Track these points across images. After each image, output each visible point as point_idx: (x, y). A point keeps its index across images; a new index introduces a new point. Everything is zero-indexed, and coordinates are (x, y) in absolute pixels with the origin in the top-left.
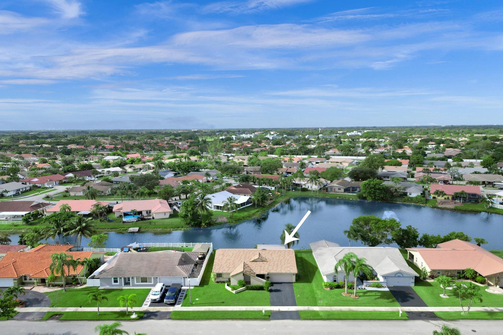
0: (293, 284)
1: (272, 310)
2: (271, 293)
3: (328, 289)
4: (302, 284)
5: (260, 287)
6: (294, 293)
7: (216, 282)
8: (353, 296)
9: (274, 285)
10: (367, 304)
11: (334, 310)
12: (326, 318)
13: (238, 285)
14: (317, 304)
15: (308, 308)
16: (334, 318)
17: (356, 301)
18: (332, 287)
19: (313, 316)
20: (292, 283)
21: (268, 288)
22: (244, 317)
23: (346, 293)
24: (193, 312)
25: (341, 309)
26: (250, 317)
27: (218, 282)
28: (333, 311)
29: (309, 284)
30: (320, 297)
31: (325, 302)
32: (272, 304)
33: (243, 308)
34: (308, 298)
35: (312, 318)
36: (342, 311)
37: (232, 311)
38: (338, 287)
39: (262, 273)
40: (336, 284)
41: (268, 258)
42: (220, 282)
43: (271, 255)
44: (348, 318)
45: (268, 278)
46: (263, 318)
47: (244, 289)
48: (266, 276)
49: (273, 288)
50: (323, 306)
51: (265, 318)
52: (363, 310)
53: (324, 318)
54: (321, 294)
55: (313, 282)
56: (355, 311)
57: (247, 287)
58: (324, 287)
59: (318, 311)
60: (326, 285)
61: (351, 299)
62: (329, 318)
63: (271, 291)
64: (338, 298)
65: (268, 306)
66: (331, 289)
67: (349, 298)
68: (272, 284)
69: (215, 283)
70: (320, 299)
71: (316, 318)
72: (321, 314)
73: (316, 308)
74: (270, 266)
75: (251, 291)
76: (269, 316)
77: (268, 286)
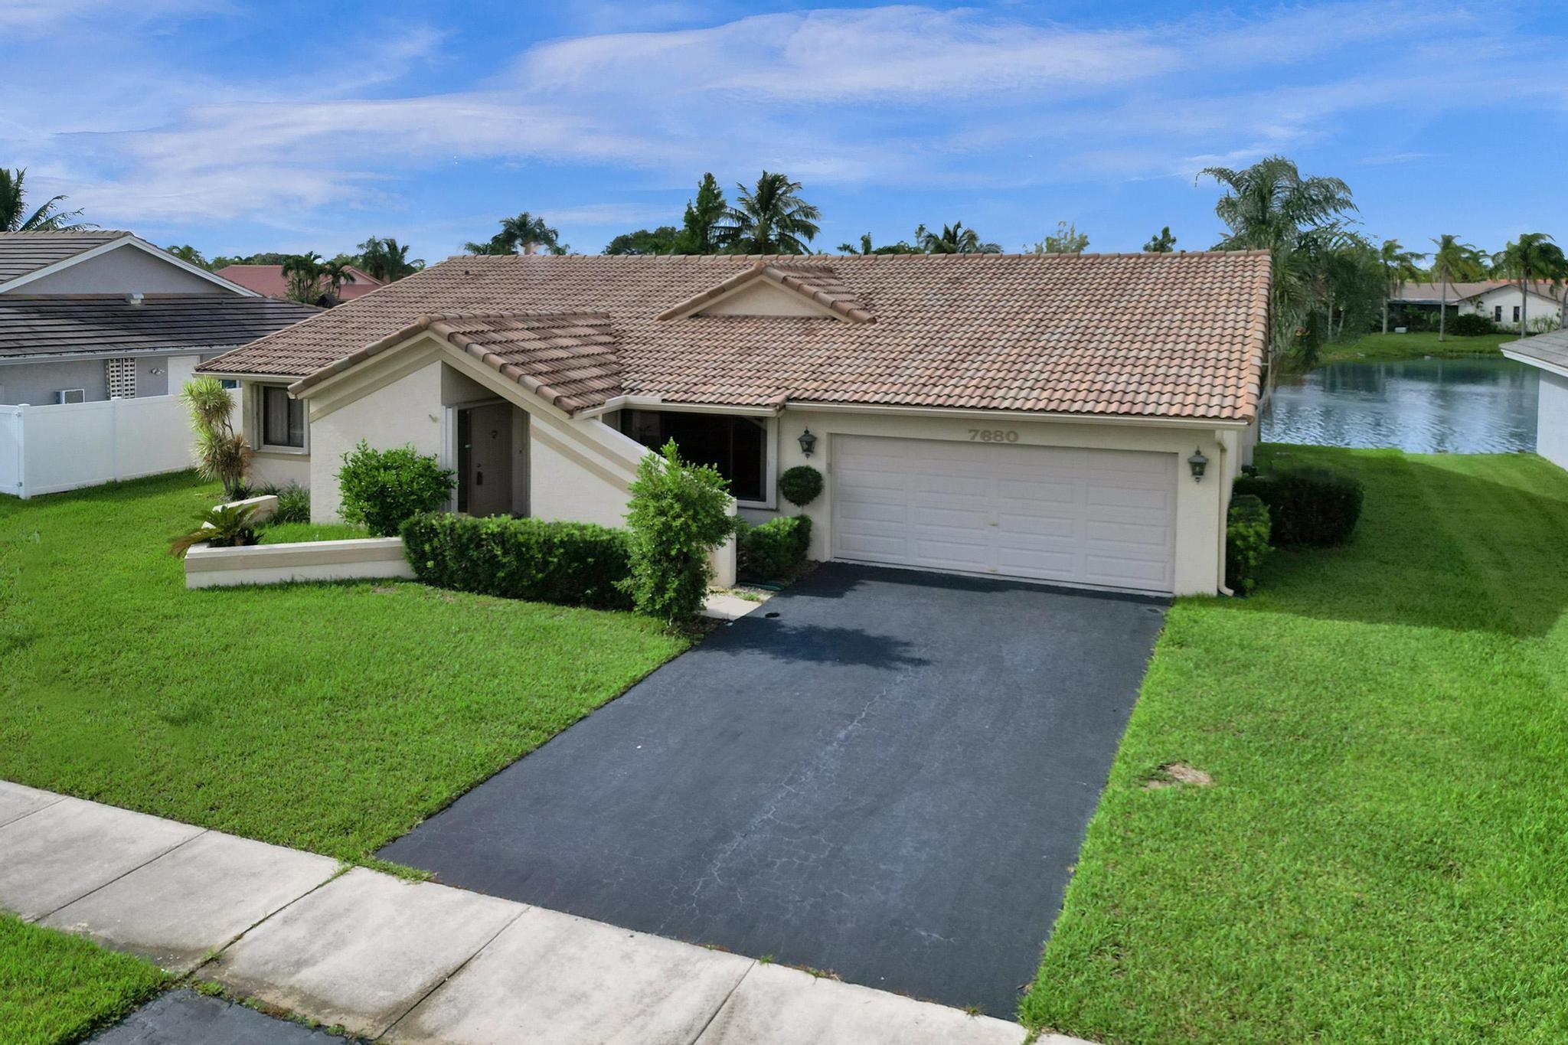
20: (1167, 601)
39: (712, 395)
41: (900, 302)
43: (956, 280)
48: (783, 463)
57: (409, 534)
74: (868, 347)
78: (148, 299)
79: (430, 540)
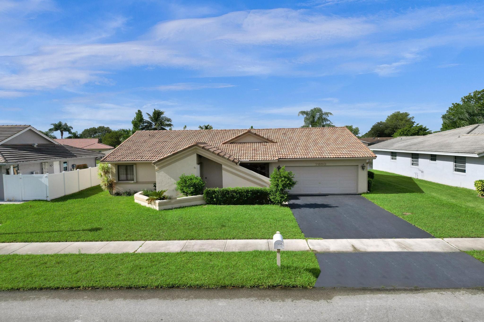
0: (363, 195)
4: (392, 195)
6: (383, 210)
7: (113, 195)
9: (301, 198)
22: (153, 280)
29: (415, 194)
41: (277, 138)
42: (126, 193)
47: (199, 203)
55: (426, 192)
57: (207, 195)
75: (222, 206)
78: (38, 145)
79: (214, 194)
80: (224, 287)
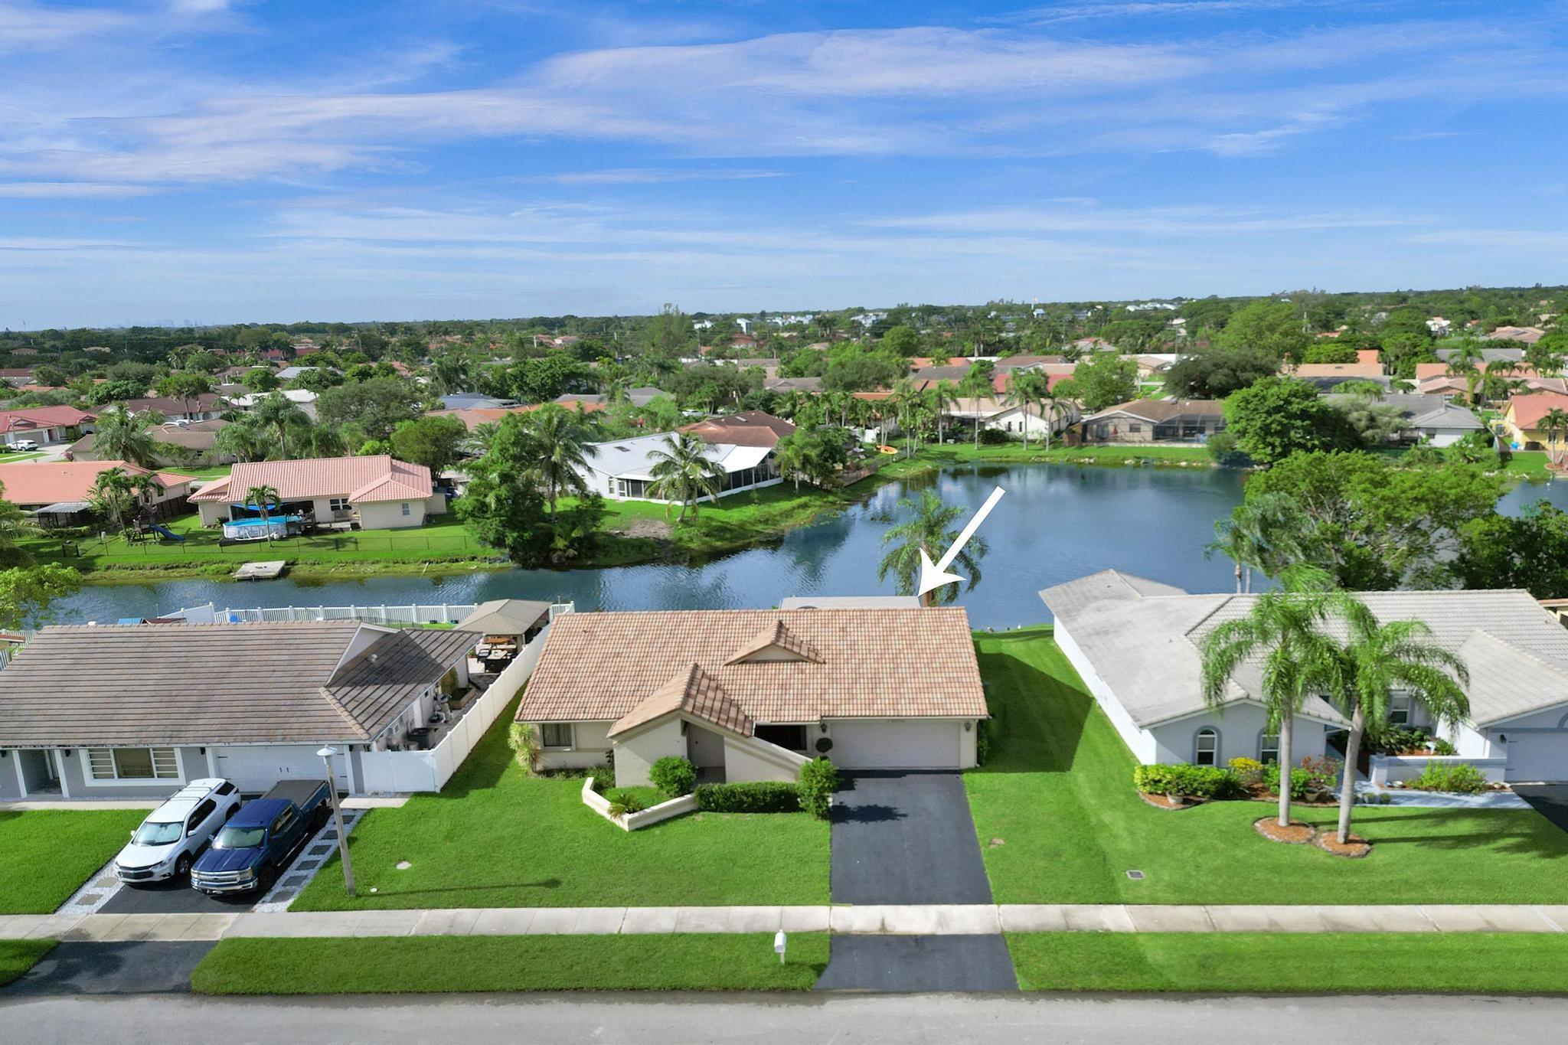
0: (965, 777)
1: (839, 926)
2: (838, 826)
3: (1171, 800)
4: (1013, 776)
5: (773, 793)
6: (971, 828)
7: (540, 773)
8: (1330, 842)
9: (860, 783)
10: (1433, 892)
11: (1229, 927)
12: (1193, 982)
13: (653, 785)
14: (1116, 892)
15: (1065, 915)
16: (1245, 984)
17: (1355, 871)
18: (1194, 792)
19: (1108, 973)
20: (959, 772)
21: (821, 798)
22: (653, 979)
23: (1282, 822)
24: (346, 946)
25: (1273, 923)
26: (695, 976)
27: (548, 773)
28: (1224, 934)
29: (1052, 775)
30: (1125, 845)
31: (1166, 876)
32: (842, 894)
33: (661, 919)
34: (1055, 854)
35: (1096, 982)
36: (1284, 935)
37: (591, 936)
38: (1227, 790)
39: (789, 717)
40: (1212, 773)
41: (828, 647)
42: (560, 770)
43: (843, 629)
44: (1337, 984)
45: (824, 745)
46: (779, 982)
47: (688, 808)
48: (814, 736)
49: (850, 799)
50: (1155, 902)
51: (788, 983)
52: (1419, 928)
53: (1182, 984)
54: (1132, 833)
55: (1075, 768)
56: (1368, 935)
57: (701, 795)
58: (1143, 790)
59: (1128, 934)
60: (1157, 782)
61: (1320, 857)
62: (1217, 983)
63: (838, 815)
64: (1240, 853)
65: (816, 901)
66: (1186, 802)
67: (1307, 855)
68: (845, 779)
69: (533, 777)
70: (1133, 862)
71: (1126, 983)
72: (1155, 955)
73: (1116, 918)
74: (833, 681)
75: (726, 817)
76: (819, 969)
77: (822, 790)
78: (376, 654)
79: (712, 795)
80: (726, 989)
